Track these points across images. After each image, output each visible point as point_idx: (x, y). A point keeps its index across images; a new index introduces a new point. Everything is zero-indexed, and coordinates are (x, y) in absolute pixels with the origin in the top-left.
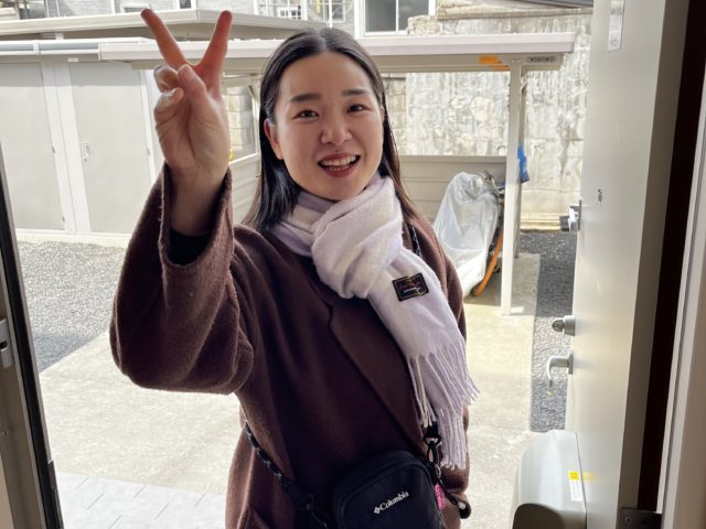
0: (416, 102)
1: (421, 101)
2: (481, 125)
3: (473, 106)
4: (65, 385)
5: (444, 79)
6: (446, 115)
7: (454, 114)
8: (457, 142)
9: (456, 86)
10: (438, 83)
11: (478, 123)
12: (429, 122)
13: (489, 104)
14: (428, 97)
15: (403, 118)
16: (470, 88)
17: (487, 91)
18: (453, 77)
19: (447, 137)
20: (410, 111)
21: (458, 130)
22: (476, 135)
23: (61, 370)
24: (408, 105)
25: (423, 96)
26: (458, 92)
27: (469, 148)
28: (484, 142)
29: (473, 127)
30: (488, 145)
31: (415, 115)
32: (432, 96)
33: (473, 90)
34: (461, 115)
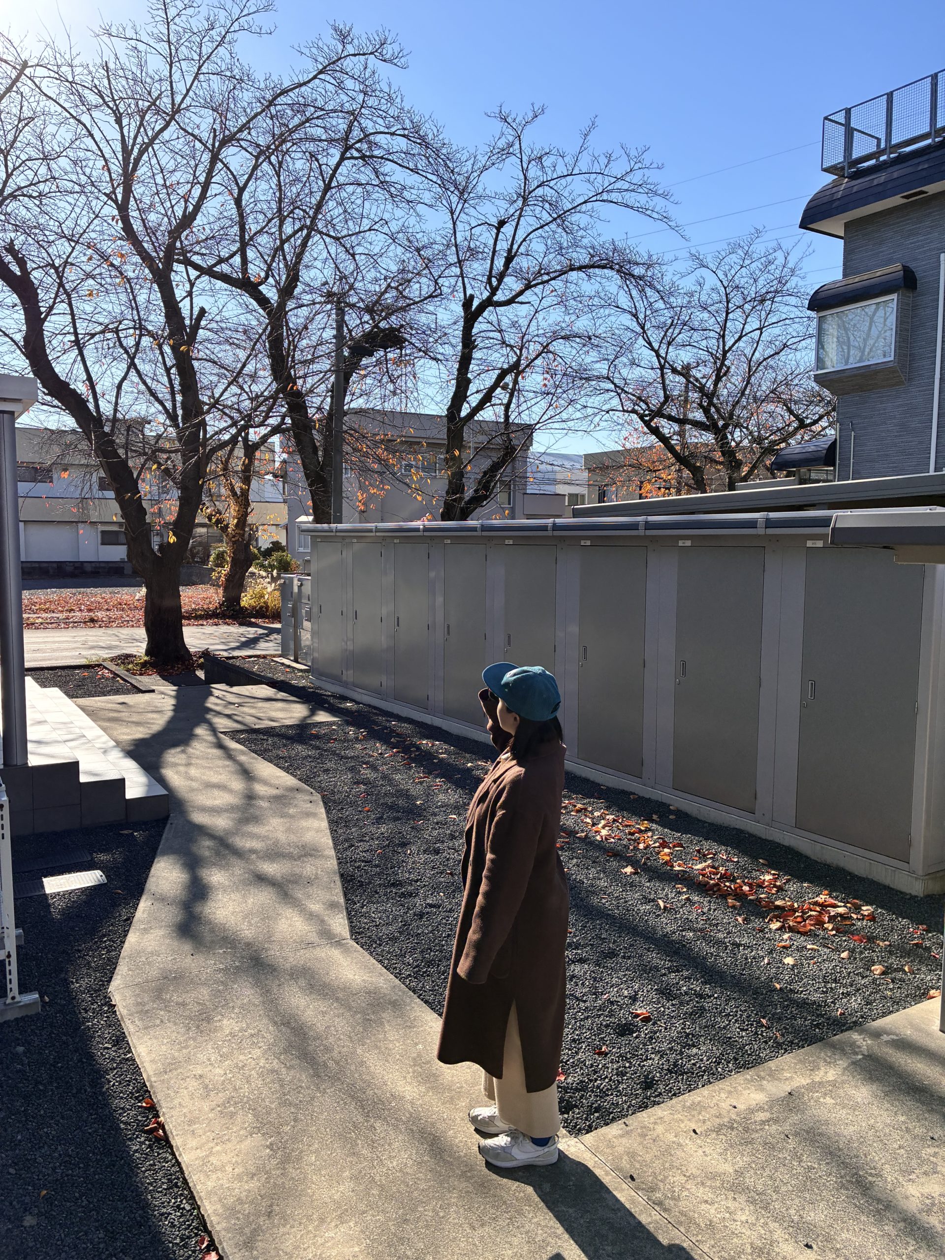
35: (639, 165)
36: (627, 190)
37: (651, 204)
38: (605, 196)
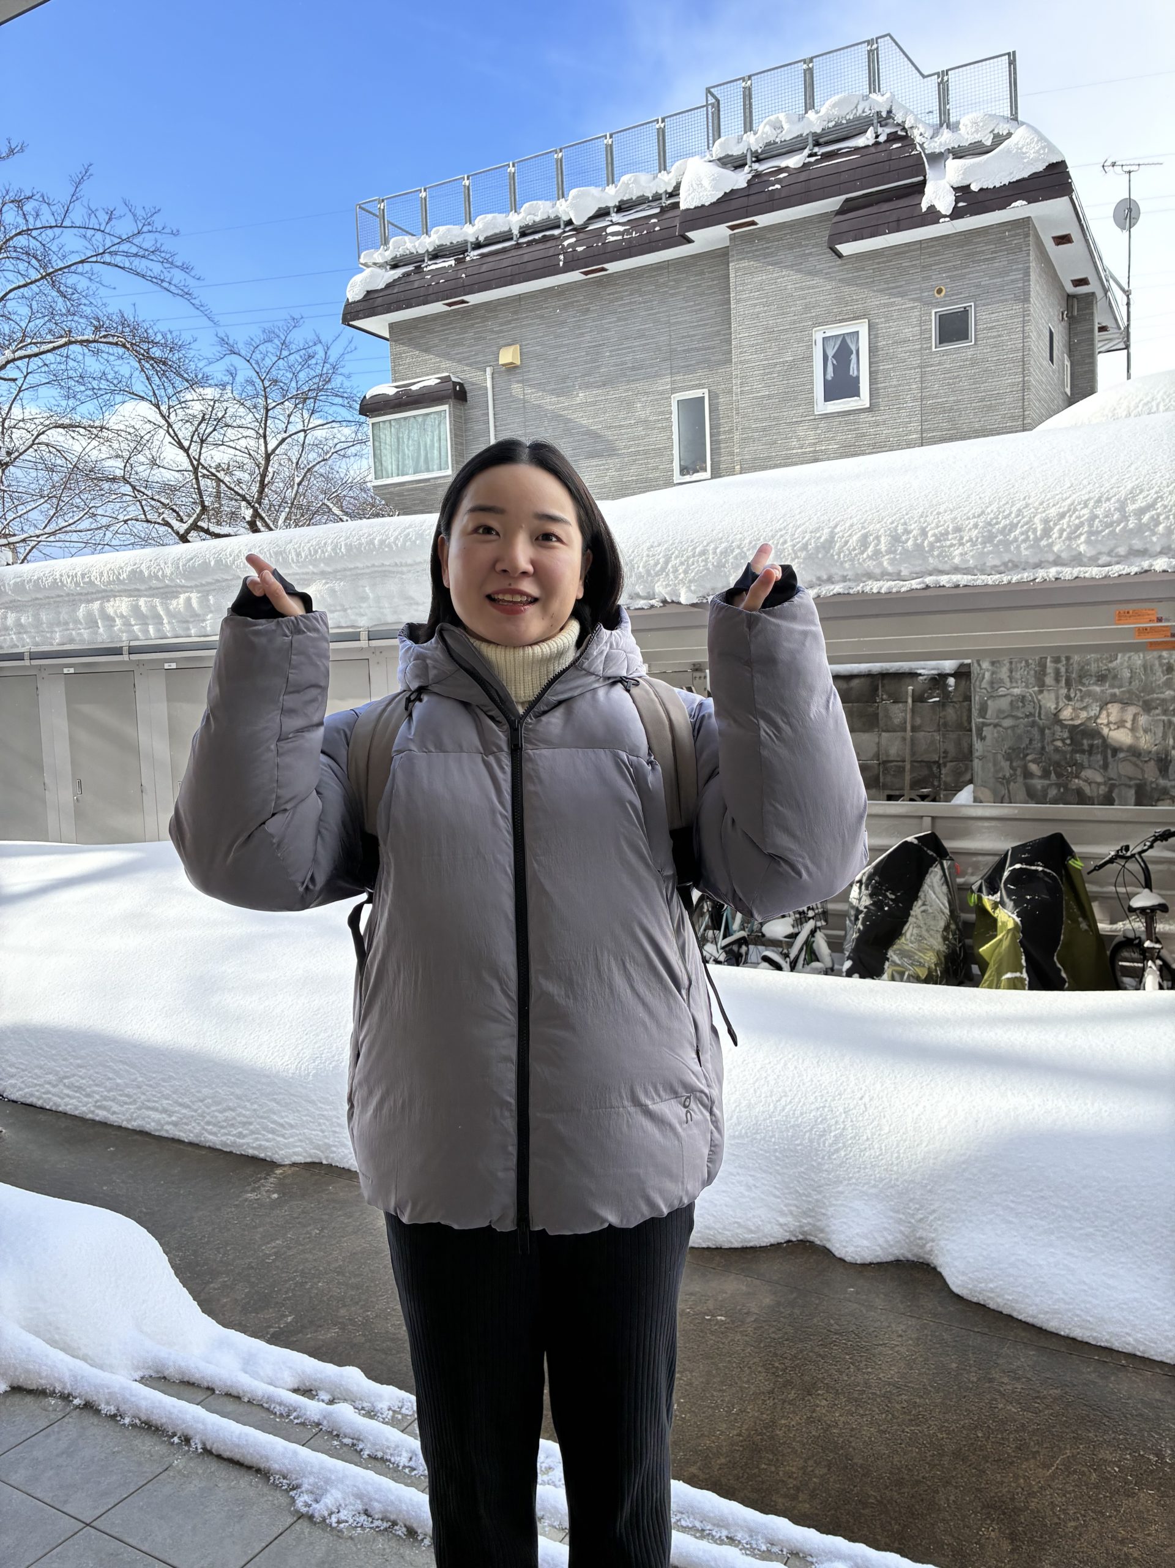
0: (989, 712)
1: (1000, 711)
2: (1121, 755)
3: (1103, 720)
5: (1045, 674)
6: (1048, 739)
7: (1066, 735)
9: (1068, 684)
10: (1032, 680)
11: (1115, 751)
12: (1015, 749)
13: (1135, 716)
14: (1011, 703)
15: (965, 745)
16: (1097, 689)
17: (1129, 692)
18: (1063, 670)
19: (1053, 777)
20: (980, 731)
21: (1075, 764)
22: (1112, 773)
24: (976, 720)
25: (1004, 703)
26: (1072, 695)
27: (1098, 796)
28: (1130, 787)
29: (1105, 759)
30: (1136, 793)
31: (989, 737)
32: (1020, 704)
33: (1102, 691)
34: (1079, 737)
35: (150, 228)
36: (136, 255)
37: (167, 276)
38: (107, 258)
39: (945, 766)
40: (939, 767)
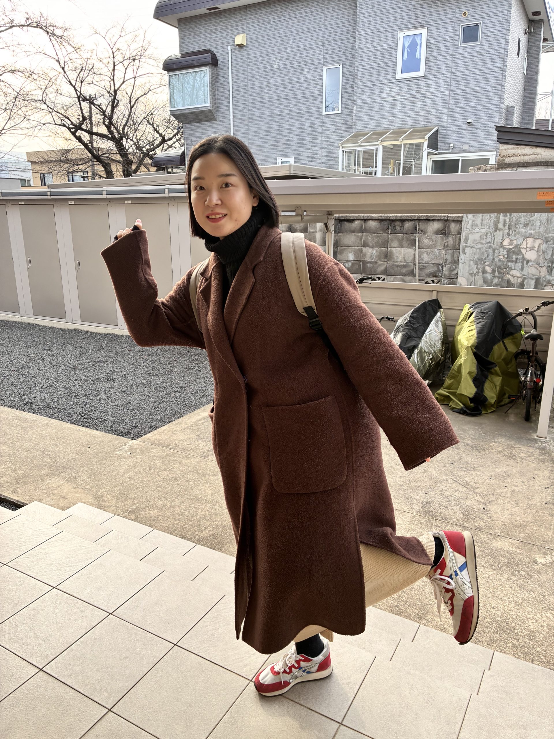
0: (469, 241)
1: (475, 240)
2: (530, 264)
3: (524, 245)
4: (154, 451)
5: (498, 223)
6: (496, 254)
7: (505, 253)
8: (505, 278)
9: (509, 228)
10: (492, 225)
11: (528, 262)
12: (480, 259)
13: (539, 244)
14: (481, 236)
15: (456, 256)
16: (523, 230)
17: (538, 232)
18: (508, 220)
19: (497, 273)
20: (464, 250)
21: (508, 267)
22: (525, 272)
23: (154, 438)
24: (462, 244)
25: (477, 237)
26: (511, 233)
27: (517, 284)
28: (532, 279)
29: (523, 265)
30: (535, 282)
31: (468, 253)
32: (485, 237)
33: (525, 232)
34: (511, 254)
39: (445, 266)
40: (442, 267)
